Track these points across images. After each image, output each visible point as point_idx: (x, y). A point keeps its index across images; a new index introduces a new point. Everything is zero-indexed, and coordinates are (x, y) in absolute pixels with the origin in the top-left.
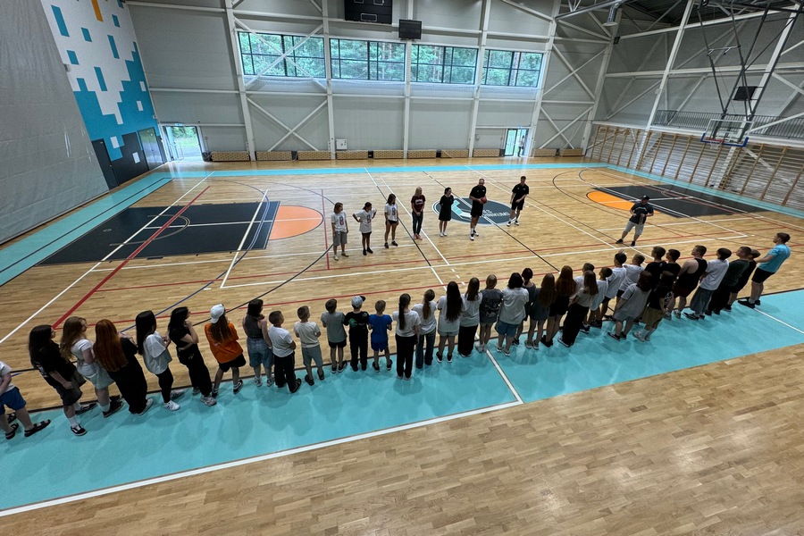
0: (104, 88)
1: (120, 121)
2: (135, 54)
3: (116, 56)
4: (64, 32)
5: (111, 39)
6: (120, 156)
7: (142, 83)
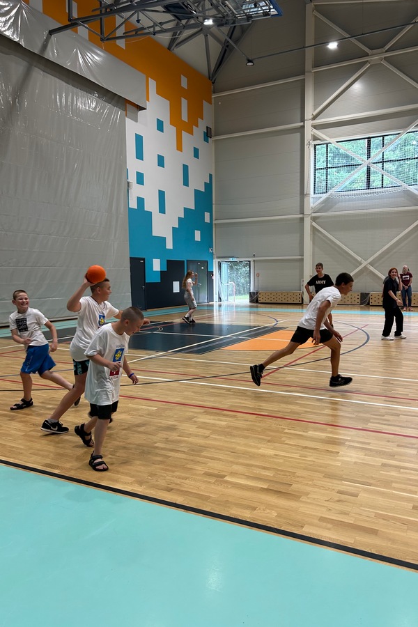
0: (162, 209)
1: (169, 245)
2: (208, 186)
3: (186, 183)
4: (140, 155)
5: (185, 168)
6: (158, 280)
7: (207, 215)
